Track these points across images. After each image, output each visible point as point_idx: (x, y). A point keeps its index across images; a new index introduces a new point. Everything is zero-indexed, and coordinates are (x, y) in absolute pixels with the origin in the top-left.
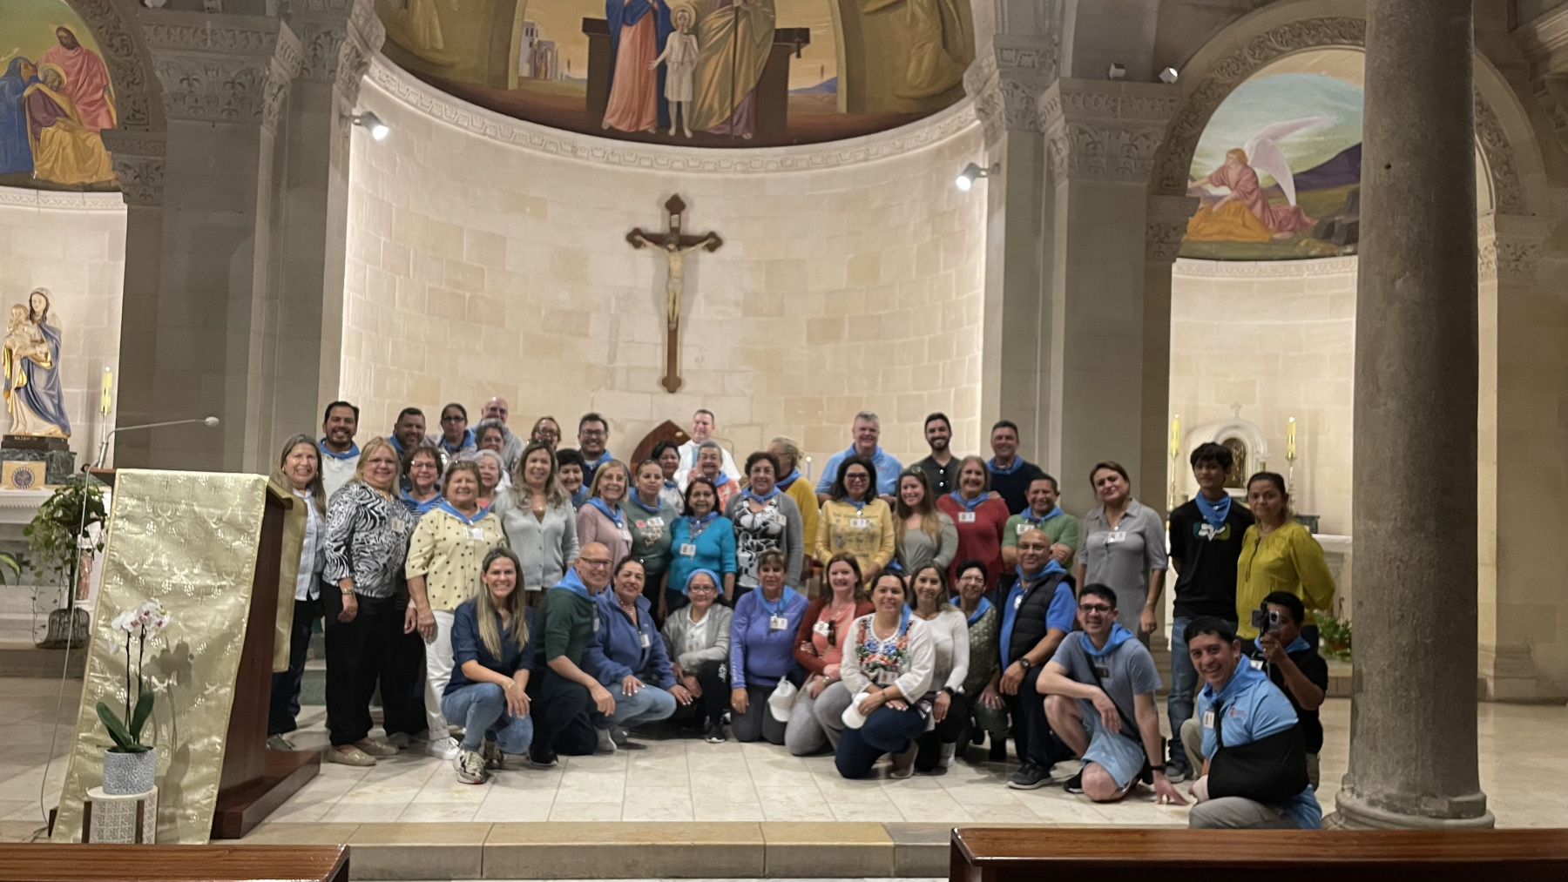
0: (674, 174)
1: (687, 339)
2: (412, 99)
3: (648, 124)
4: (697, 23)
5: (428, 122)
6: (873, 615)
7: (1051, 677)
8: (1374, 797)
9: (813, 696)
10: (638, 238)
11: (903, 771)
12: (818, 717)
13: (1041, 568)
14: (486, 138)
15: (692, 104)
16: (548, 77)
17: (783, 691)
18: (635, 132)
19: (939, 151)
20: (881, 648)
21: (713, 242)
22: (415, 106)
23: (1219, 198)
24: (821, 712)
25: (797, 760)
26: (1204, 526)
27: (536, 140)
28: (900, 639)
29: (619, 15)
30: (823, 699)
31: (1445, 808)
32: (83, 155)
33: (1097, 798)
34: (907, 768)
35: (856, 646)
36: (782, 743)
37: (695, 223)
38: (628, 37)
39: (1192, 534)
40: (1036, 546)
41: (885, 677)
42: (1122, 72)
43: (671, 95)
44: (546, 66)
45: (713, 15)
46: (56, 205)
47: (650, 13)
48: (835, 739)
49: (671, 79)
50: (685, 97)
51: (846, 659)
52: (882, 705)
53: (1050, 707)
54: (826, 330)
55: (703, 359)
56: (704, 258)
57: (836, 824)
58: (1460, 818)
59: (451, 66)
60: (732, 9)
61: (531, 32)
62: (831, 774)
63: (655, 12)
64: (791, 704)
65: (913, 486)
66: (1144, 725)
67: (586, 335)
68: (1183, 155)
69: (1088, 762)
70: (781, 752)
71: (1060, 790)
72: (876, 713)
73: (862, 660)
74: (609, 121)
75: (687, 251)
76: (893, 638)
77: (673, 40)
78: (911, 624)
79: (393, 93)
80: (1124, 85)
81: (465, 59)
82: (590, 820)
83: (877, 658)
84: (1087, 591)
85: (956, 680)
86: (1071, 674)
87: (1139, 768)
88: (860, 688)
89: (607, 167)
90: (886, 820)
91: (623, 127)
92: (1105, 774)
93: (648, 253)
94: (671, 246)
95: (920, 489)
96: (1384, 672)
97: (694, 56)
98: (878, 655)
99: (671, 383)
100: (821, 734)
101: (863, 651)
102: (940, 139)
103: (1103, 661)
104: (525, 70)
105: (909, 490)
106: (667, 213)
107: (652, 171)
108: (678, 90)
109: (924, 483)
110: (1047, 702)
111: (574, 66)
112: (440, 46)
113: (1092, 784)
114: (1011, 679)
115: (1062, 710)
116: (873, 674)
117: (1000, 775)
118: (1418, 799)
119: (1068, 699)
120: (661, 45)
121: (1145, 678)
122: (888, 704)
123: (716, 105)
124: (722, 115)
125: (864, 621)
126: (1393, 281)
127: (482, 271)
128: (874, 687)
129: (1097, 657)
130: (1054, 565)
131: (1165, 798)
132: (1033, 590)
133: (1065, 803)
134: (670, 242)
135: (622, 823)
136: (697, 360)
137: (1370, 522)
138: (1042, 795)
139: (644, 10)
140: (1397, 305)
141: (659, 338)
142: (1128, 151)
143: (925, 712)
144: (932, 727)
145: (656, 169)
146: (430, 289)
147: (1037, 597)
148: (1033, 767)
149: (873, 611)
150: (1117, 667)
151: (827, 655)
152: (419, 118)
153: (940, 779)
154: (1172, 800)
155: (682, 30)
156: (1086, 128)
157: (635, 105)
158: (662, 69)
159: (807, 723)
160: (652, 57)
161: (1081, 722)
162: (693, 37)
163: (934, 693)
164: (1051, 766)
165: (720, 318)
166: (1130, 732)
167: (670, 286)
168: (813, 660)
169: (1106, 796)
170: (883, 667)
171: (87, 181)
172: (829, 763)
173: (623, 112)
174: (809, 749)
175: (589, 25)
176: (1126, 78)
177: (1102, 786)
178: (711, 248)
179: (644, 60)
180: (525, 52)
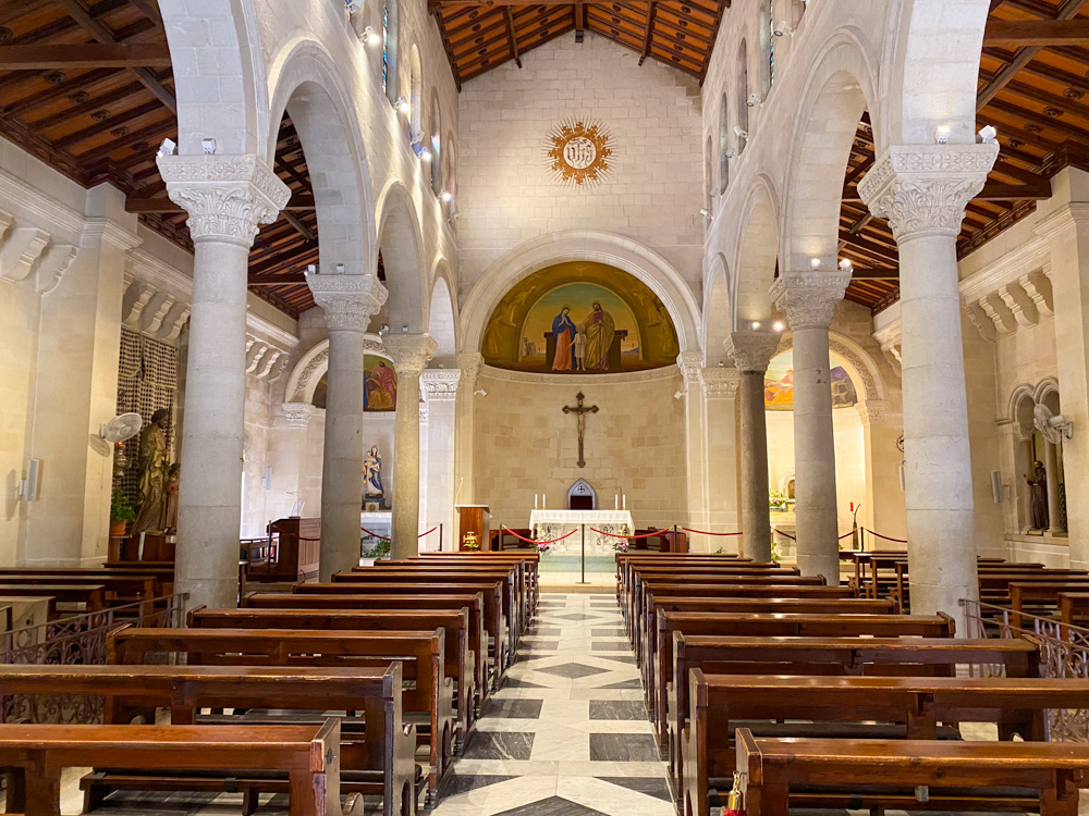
0: (580, 385)
1: (586, 446)
3: (569, 367)
4: (586, 330)
10: (567, 410)
15: (585, 358)
18: (564, 371)
21: (595, 409)
23: (786, 388)
27: (528, 378)
29: (558, 328)
32: (383, 399)
37: (587, 403)
38: (560, 336)
42: (722, 364)
43: (577, 355)
45: (591, 327)
47: (568, 328)
49: (577, 349)
50: (582, 356)
54: (639, 442)
55: (593, 454)
56: (590, 415)
59: (500, 358)
60: (598, 325)
61: (526, 340)
63: (570, 328)
67: (549, 447)
74: (554, 367)
75: (585, 414)
77: (577, 336)
79: (484, 373)
89: (554, 384)
91: (559, 369)
93: (570, 414)
94: (579, 413)
97: (585, 341)
99: (581, 463)
104: (524, 354)
106: (577, 399)
108: (580, 353)
111: (541, 350)
112: (496, 352)
120: (573, 339)
123: (594, 358)
124: (596, 362)
127: (512, 428)
134: (578, 411)
139: (566, 327)
141: (576, 447)
145: (572, 383)
155: (580, 332)
156: (712, 383)
157: (564, 360)
158: (574, 346)
160: (570, 343)
162: (585, 335)
165: (597, 438)
167: (579, 427)
171: (384, 408)
173: (559, 364)
175: (546, 335)
178: (595, 412)
179: (567, 344)
180: (524, 347)
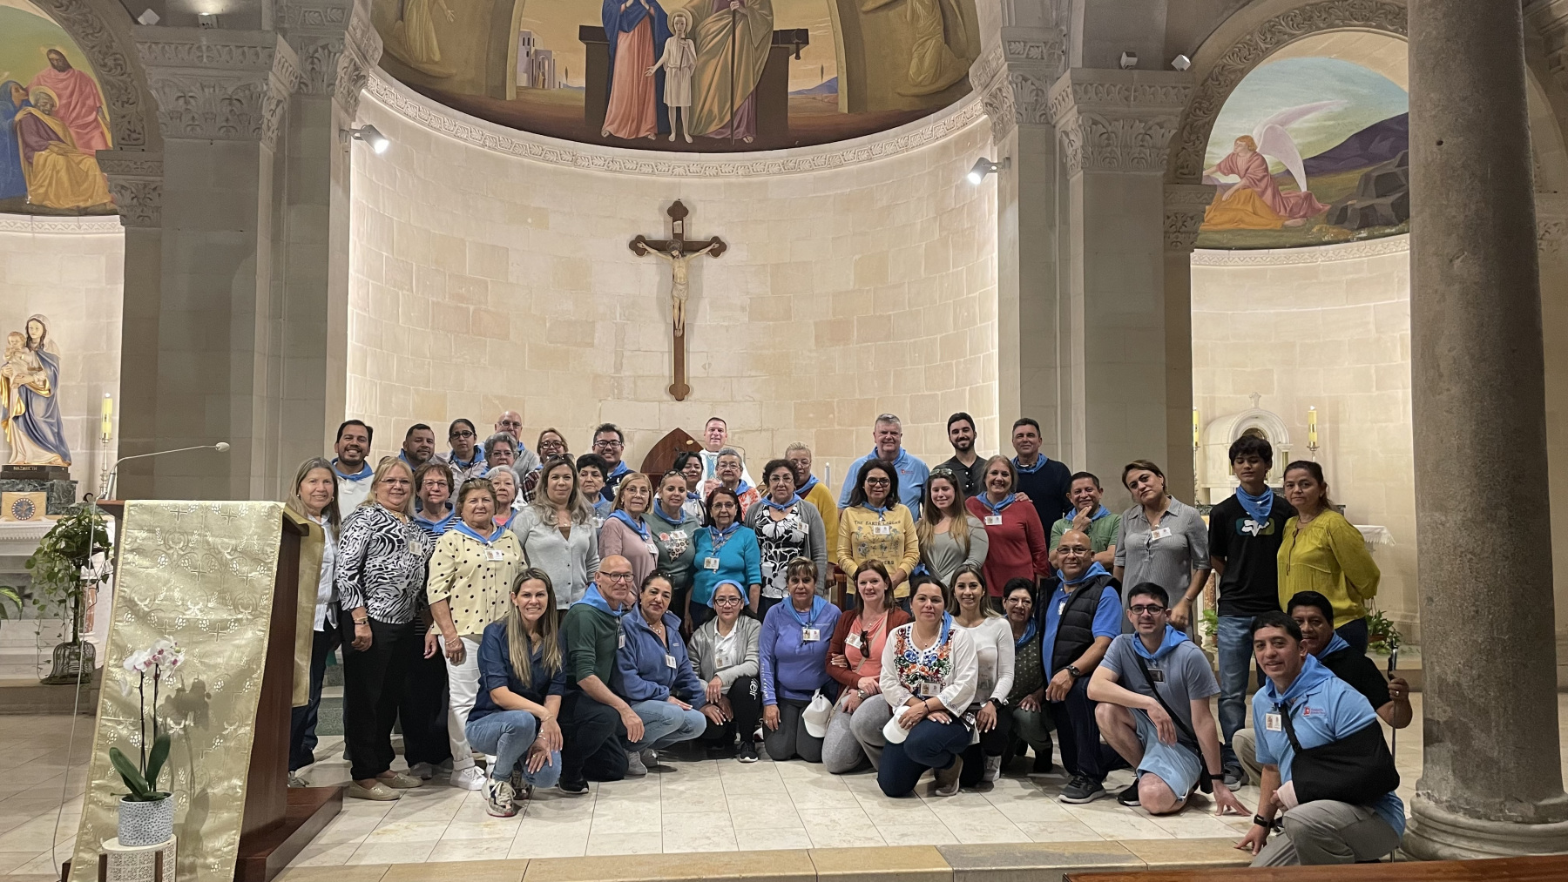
0: (676, 180)
1: (693, 345)
2: (411, 111)
3: (647, 130)
4: (694, 27)
5: (427, 135)
6: (911, 624)
7: (1101, 683)
8: (1454, 803)
9: (848, 711)
10: (641, 245)
11: (949, 786)
12: (855, 733)
13: (1084, 571)
14: (486, 149)
15: (692, 109)
16: (546, 86)
17: (817, 707)
18: (637, 138)
19: (945, 147)
20: (921, 659)
21: (717, 247)
22: (414, 119)
23: (1230, 186)
24: (858, 729)
25: (835, 778)
26: (1247, 522)
27: (536, 150)
28: (941, 649)
29: (617, 20)
30: (861, 713)
31: (1531, 813)
32: (77, 178)
33: (1155, 811)
34: (953, 783)
35: (895, 657)
36: (820, 761)
37: (698, 229)
38: (625, 43)
39: (1235, 532)
40: (1076, 549)
41: (927, 688)
42: (1134, 60)
43: (670, 101)
44: (544, 75)
45: (710, 19)
46: (52, 231)
47: (647, 19)
48: (874, 756)
49: (670, 85)
50: (684, 103)
51: (884, 671)
52: (925, 718)
53: (1102, 716)
54: (834, 332)
55: (710, 364)
56: (708, 265)
57: (887, 848)
58: (1547, 822)
59: (449, 77)
60: (728, 13)
61: (528, 41)
62: (874, 792)
63: (652, 18)
64: (826, 721)
65: (945, 489)
66: (1202, 734)
67: (592, 345)
68: (1197, 142)
69: (1144, 772)
70: (818, 770)
71: (1114, 803)
72: (919, 725)
73: (902, 671)
74: (608, 129)
75: (690, 256)
76: (934, 647)
77: (671, 45)
78: (952, 634)
79: (391, 106)
80: (1136, 73)
81: (462, 72)
82: (630, 853)
83: (917, 669)
84: (1136, 591)
85: (1001, 690)
86: (1122, 681)
87: (1197, 776)
88: (901, 700)
89: (608, 174)
90: (940, 843)
91: (621, 135)
92: (1163, 785)
93: (653, 259)
94: (675, 253)
95: (951, 492)
96: (1460, 672)
97: (691, 61)
98: (918, 666)
99: (679, 390)
100: (859, 750)
101: (903, 661)
102: (946, 135)
103: (1157, 665)
104: (523, 80)
105: (941, 493)
106: (671, 219)
107: (654, 178)
108: (677, 95)
109: (955, 485)
110: (1099, 710)
111: (571, 74)
112: (437, 57)
113: (1150, 797)
114: (1059, 687)
115: (1115, 720)
116: (913, 686)
117: (1050, 788)
118: (1501, 803)
119: (1120, 708)
120: (659, 51)
121: (1202, 682)
122: (930, 717)
123: (716, 110)
124: (721, 120)
125: (902, 630)
126: (1451, 261)
127: (486, 282)
128: (915, 700)
129: (1150, 661)
130: (1097, 569)
131: (1225, 808)
132: (1079, 595)
133: (1122, 817)
134: (674, 249)
135: (663, 855)
136: (704, 367)
137: (1437, 514)
138: (1097, 809)
139: (642, 15)
140: (1457, 287)
141: (665, 346)
142: (1142, 141)
143: (969, 724)
144: (977, 740)
145: (658, 175)
146: (433, 302)
147: (1082, 602)
148: (1085, 779)
149: (912, 620)
150: (1172, 671)
151: (862, 666)
152: (418, 130)
153: (986, 795)
154: (1233, 810)
155: (680, 35)
156: (1098, 118)
157: (635, 111)
158: (661, 74)
159: (844, 738)
160: (651, 63)
161: (1135, 731)
162: (691, 42)
163: (978, 704)
164: (1103, 777)
165: (726, 324)
166: (1188, 740)
167: (675, 293)
168: (847, 674)
169: (1166, 809)
170: (923, 677)
171: (82, 205)
172: (870, 781)
173: (622, 120)
174: (849, 766)
175: (586, 33)
176: (1136, 67)
177: (1161, 798)
178: (716, 253)
179: (642, 66)
180: (522, 62)
